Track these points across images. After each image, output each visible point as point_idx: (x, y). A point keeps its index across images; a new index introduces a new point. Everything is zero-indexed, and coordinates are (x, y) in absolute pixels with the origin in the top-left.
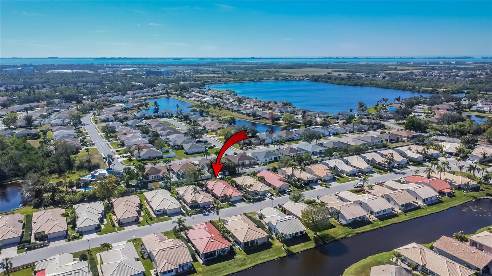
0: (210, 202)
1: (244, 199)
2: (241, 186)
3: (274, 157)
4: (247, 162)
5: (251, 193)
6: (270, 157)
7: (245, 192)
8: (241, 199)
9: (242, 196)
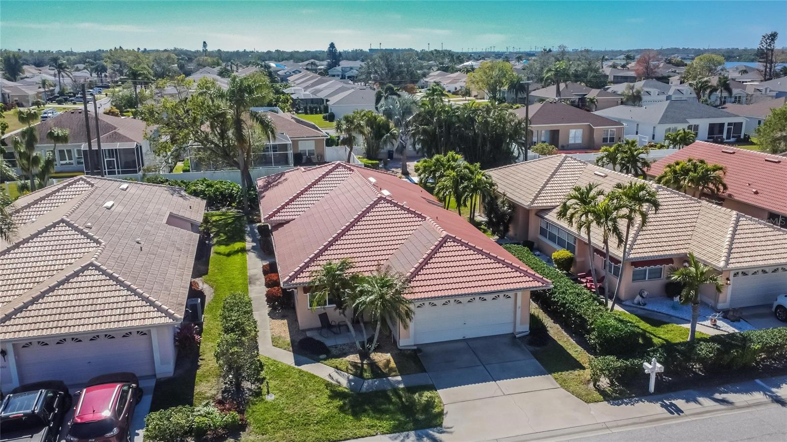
0: (144, 332)
1: (555, 330)
2: (534, 225)
3: (712, 127)
4: (572, 132)
5: (625, 284)
6: (693, 122)
7: (566, 264)
8: (524, 328)
9: (538, 296)
